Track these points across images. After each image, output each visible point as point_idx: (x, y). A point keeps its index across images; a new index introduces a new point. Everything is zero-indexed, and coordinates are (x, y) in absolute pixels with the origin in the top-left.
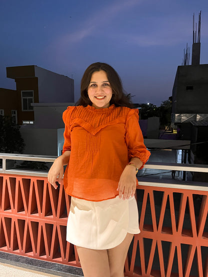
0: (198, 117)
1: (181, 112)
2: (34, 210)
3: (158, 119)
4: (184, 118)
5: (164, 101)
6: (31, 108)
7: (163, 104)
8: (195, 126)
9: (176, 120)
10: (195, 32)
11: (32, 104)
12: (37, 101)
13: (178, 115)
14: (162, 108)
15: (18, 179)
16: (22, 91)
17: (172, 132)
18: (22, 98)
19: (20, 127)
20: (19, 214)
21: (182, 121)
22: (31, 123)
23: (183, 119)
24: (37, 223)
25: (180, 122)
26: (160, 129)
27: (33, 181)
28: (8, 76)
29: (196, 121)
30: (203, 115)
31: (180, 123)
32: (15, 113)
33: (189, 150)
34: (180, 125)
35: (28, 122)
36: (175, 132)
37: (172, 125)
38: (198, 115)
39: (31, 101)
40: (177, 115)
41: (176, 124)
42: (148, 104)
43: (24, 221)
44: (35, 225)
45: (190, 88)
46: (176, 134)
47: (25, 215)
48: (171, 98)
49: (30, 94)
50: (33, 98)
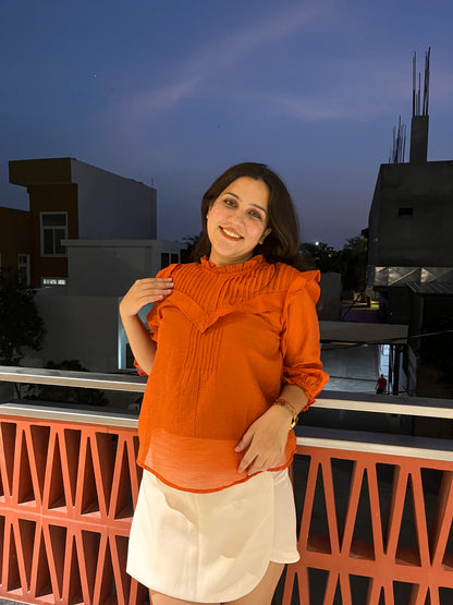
0: (425, 274)
1: (387, 264)
2: (57, 499)
3: (337, 277)
4: (394, 276)
6: (62, 250)
7: (348, 243)
8: (417, 293)
9: (377, 281)
10: (417, 92)
11: (64, 243)
12: (74, 235)
13: (381, 268)
14: (346, 252)
15: (22, 427)
16: (41, 214)
17: (369, 305)
18: (42, 228)
19: (35, 292)
20: (22, 508)
21: (391, 282)
22: (62, 282)
23: (393, 279)
24: (63, 531)
25: (384, 284)
26: (342, 298)
27: (57, 431)
28: (13, 180)
29: (419, 282)
30: (434, 269)
31: (386, 287)
32: (25, 261)
33: (405, 346)
34: (385, 292)
35: (53, 282)
36: (375, 305)
37: (369, 291)
38: (423, 270)
39: (61, 235)
40: (378, 269)
41: (376, 288)
42: (317, 244)
43: (35, 523)
44: (59, 533)
45: (406, 212)
46: (377, 311)
47: (37, 510)
48: (365, 232)
49: (60, 220)
50: (65, 228)
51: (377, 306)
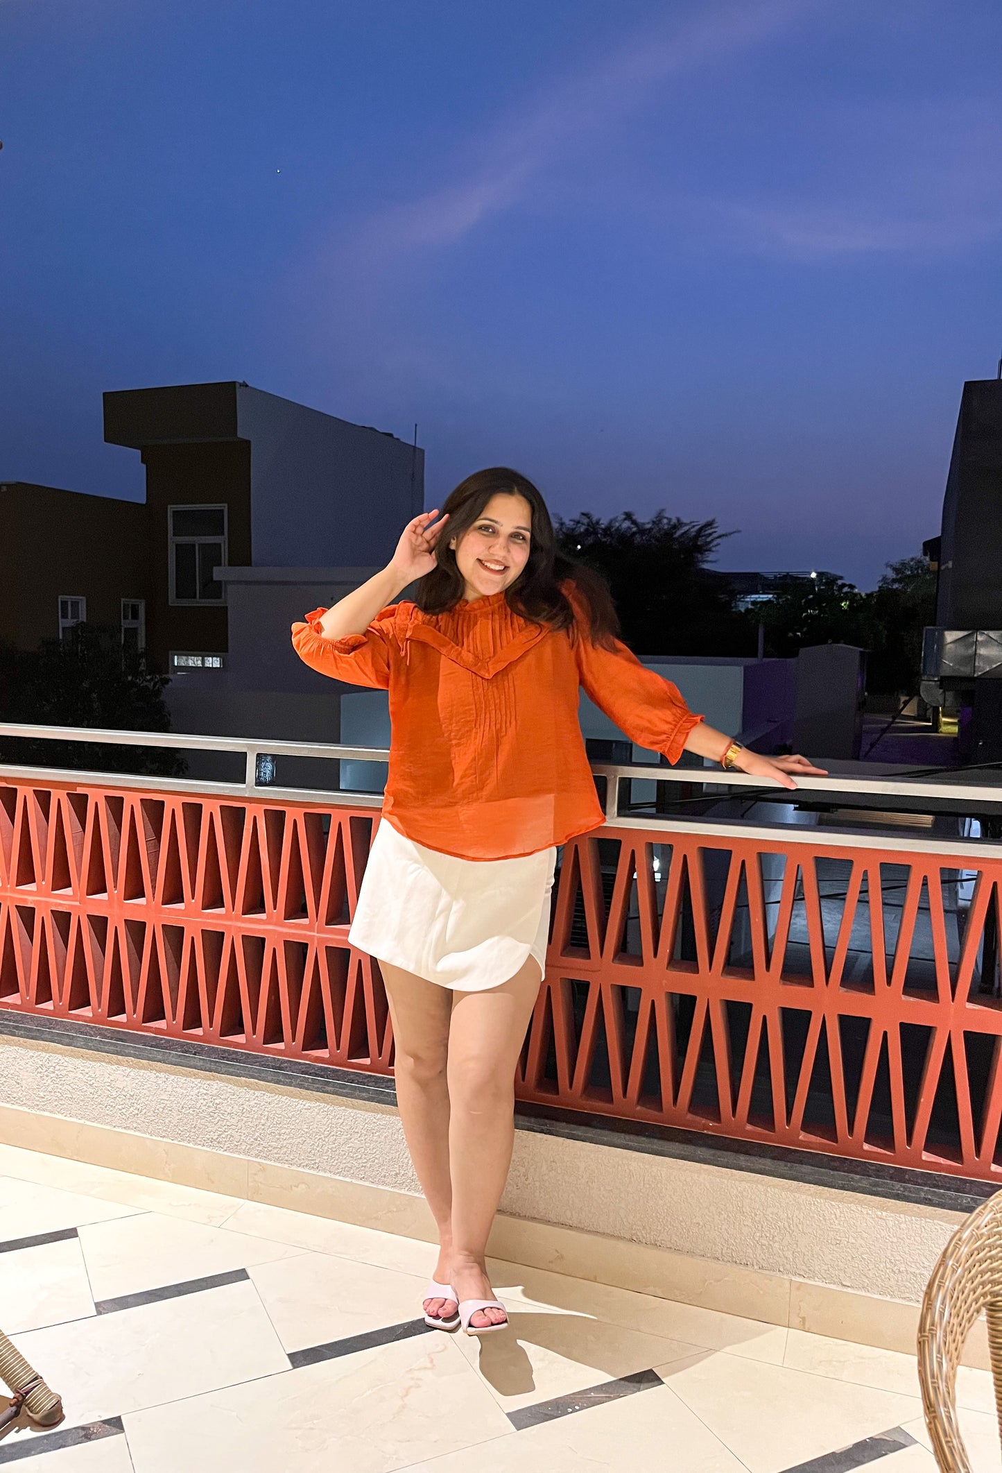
1: (972, 623)
3: (851, 653)
4: (992, 652)
5: (896, 561)
6: (214, 589)
7: (891, 574)
9: (949, 664)
11: (218, 573)
12: (241, 557)
13: (961, 634)
14: (885, 596)
16: (171, 508)
17: (936, 727)
18: (172, 541)
19: (167, 681)
21: (983, 668)
22: (214, 662)
23: (988, 660)
25: (965, 671)
26: (862, 706)
28: (112, 435)
31: (971, 679)
32: (135, 616)
34: (969, 691)
35: (194, 662)
36: (949, 727)
37: (929, 690)
39: (212, 556)
40: (951, 636)
41: (947, 682)
42: (814, 575)
46: (956, 741)
48: (932, 547)
49: (212, 522)
50: (222, 540)
51: (955, 729)
